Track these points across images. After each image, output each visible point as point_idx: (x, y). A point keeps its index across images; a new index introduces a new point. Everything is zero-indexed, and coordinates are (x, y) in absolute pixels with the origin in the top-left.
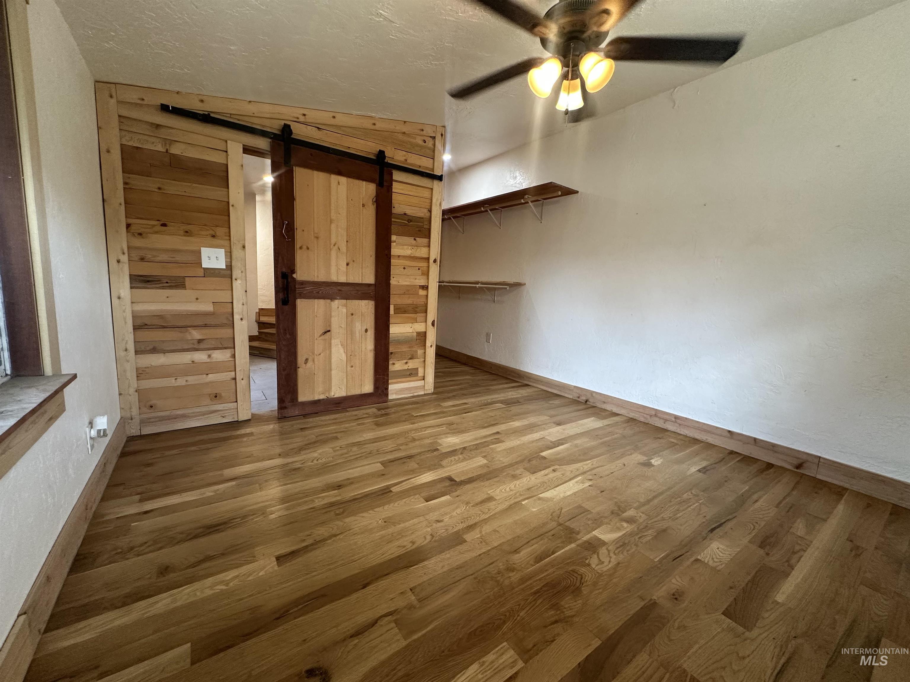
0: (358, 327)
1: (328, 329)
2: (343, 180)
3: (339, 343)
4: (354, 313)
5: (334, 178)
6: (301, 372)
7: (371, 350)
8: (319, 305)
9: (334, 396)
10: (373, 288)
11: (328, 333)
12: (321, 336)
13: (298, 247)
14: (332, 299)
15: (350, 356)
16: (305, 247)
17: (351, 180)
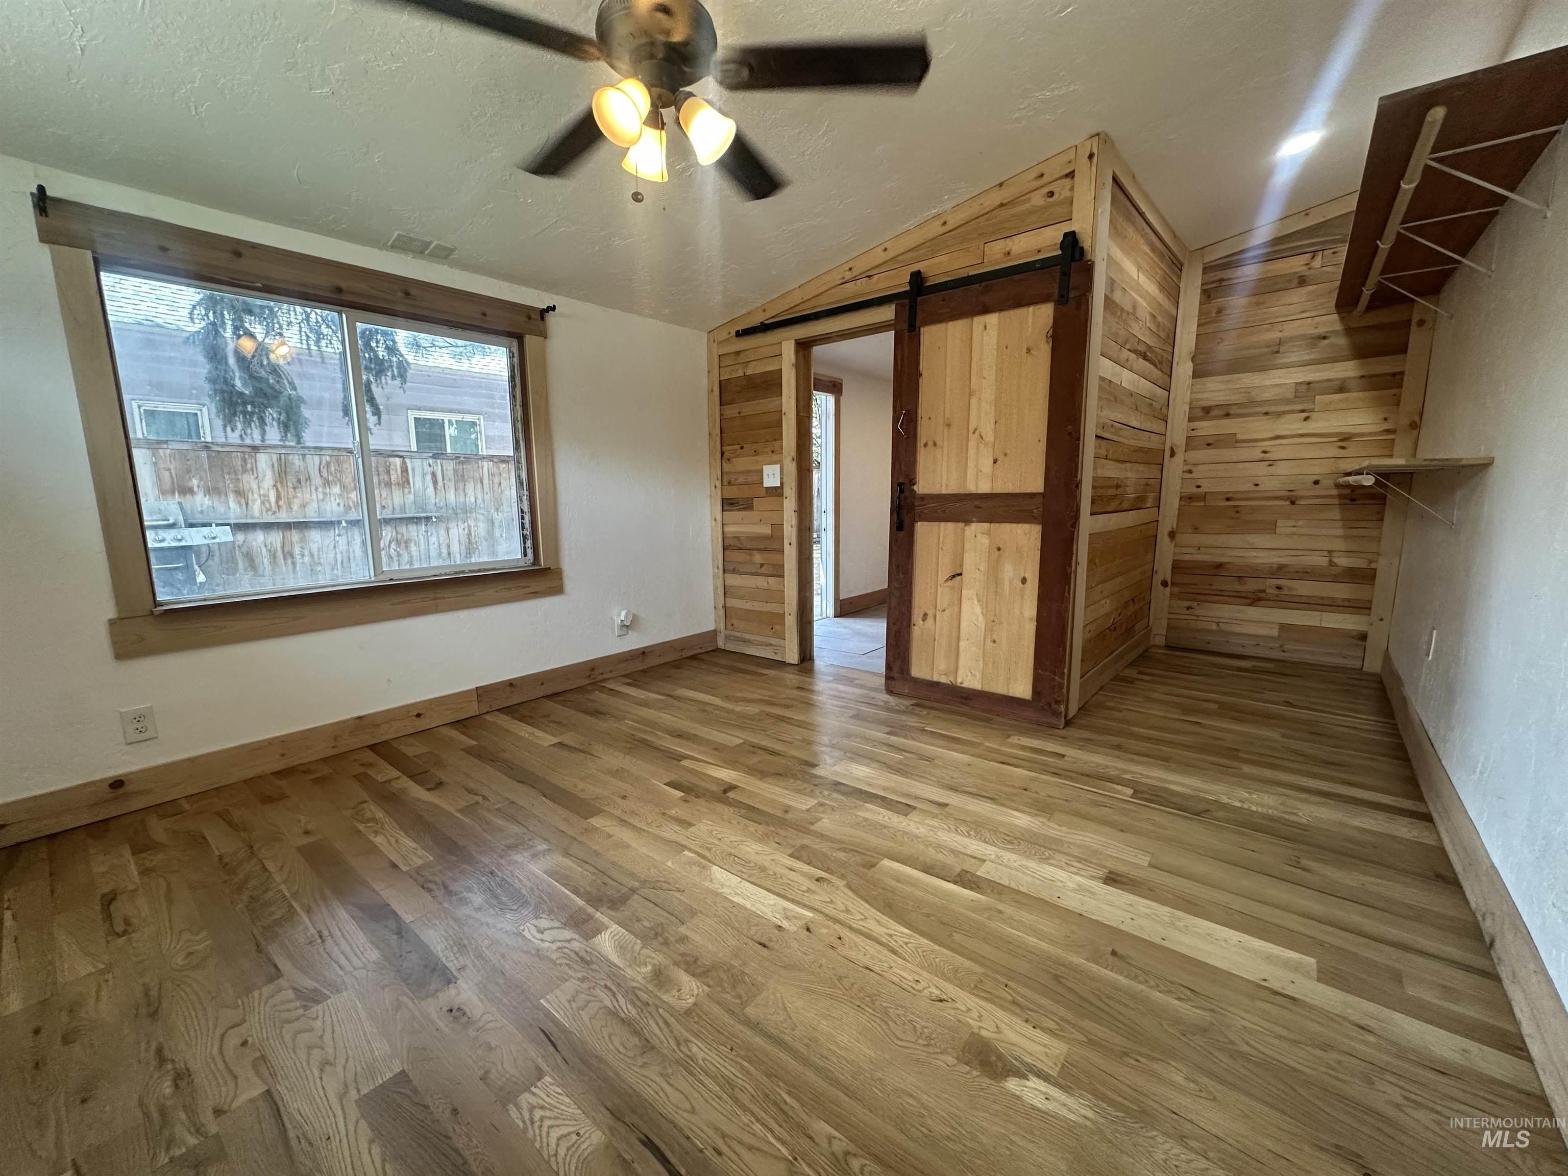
0: (1009, 572)
1: (959, 572)
2: (992, 319)
3: (975, 597)
4: (1001, 546)
5: (978, 321)
6: (916, 632)
7: (1031, 619)
8: (948, 529)
9: (961, 683)
10: (1039, 500)
11: (958, 578)
12: (947, 581)
13: (922, 444)
14: (967, 522)
15: (992, 623)
16: (930, 443)
17: (1005, 314)
